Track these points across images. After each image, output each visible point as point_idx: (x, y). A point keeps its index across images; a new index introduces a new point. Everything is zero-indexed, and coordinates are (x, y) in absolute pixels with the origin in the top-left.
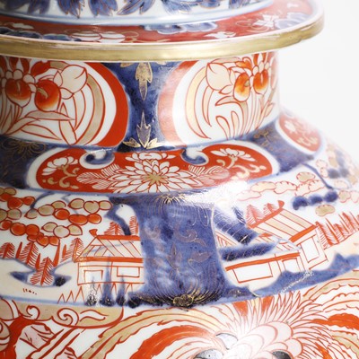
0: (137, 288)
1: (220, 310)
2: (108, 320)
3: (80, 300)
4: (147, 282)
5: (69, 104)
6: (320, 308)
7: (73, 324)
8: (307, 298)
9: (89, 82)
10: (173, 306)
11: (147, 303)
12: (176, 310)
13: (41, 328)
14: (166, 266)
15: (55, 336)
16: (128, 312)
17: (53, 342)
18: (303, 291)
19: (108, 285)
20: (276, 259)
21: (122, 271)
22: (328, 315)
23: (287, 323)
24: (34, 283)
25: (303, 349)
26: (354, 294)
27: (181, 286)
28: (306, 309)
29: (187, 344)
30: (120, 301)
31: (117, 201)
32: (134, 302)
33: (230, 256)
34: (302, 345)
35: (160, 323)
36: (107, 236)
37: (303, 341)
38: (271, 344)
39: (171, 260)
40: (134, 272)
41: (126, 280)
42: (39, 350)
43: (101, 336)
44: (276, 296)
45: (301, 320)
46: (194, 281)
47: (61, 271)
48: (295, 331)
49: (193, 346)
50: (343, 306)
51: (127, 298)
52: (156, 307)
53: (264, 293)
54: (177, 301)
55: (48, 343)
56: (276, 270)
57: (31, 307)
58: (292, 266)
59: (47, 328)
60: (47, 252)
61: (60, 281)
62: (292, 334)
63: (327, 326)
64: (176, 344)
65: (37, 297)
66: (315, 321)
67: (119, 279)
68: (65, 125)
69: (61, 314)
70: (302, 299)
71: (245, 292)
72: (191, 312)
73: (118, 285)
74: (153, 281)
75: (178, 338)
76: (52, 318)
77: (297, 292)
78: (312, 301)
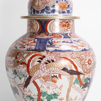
0: (33, 49)
1: (44, 53)
2: (29, 53)
3: (26, 50)
5: (34, 26)
6: (61, 55)
7: (24, 53)
9: (36, 23)
11: (34, 51)
12: (37, 52)
13: (21, 54)
14: (38, 46)
16: (31, 52)
18: (58, 52)
19: (30, 48)
20: (55, 47)
21: (32, 47)
22: (62, 57)
23: (54, 56)
24: (21, 48)
26: (68, 55)
27: (39, 49)
30: (31, 50)
31: (35, 39)
33: (48, 46)
34: (56, 60)
35: (35, 53)
36: (32, 42)
38: (51, 59)
39: (39, 46)
40: (34, 47)
42: (20, 56)
44: (53, 52)
45: (57, 56)
46: (41, 48)
47: (25, 46)
49: (39, 57)
53: (51, 51)
56: (54, 49)
57: (20, 51)
58: (57, 49)
60: (24, 44)
61: (24, 48)
62: (55, 58)
64: (37, 56)
66: (59, 57)
68: (33, 30)
71: (48, 51)
74: (36, 48)
78: (59, 54)
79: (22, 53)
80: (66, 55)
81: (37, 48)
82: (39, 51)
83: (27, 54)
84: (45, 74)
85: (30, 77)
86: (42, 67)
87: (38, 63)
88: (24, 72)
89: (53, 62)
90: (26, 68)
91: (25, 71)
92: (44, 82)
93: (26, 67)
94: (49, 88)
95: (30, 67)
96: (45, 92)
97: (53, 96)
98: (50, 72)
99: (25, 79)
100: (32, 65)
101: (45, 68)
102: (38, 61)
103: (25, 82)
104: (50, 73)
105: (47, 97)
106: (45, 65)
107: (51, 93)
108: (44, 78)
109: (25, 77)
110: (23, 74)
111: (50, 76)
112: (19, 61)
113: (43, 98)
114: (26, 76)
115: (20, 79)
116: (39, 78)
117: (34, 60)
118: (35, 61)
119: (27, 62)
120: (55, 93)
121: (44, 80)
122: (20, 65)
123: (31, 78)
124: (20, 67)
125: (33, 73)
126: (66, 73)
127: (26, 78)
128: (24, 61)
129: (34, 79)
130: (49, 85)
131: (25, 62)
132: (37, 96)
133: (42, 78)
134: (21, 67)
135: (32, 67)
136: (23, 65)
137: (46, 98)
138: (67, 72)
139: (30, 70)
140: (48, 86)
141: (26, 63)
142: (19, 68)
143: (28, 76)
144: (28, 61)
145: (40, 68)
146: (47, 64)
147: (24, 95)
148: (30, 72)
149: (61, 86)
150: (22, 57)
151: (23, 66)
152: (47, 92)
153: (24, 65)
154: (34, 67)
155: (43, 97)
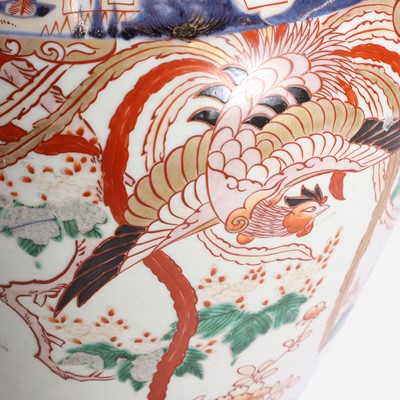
0: (131, 17)
1: (227, 41)
2: (99, 54)
3: (67, 31)
4: (143, 10)
6: (342, 38)
7: (59, 59)
8: (327, 26)
10: (173, 37)
11: (143, 33)
12: (176, 42)
13: (23, 65)
15: (39, 74)
16: (122, 44)
17: (37, 80)
18: (322, 18)
19: (98, 14)
22: (351, 46)
23: (304, 55)
24: (12, 13)
25: (322, 85)
26: (381, 21)
27: (182, 14)
28: (326, 39)
29: (190, 80)
30: (113, 32)
32: (128, 33)
34: (322, 79)
35: (159, 57)
37: (323, 75)
38: (285, 79)
41: (119, 8)
42: (21, 89)
43: (91, 72)
44: (291, 25)
45: (320, 51)
46: (196, 8)
48: (313, 64)
49: (197, 81)
50: (369, 35)
51: (120, 28)
52: (153, 39)
53: (277, 21)
54: (178, 31)
55: (31, 81)
57: (10, 41)
59: (30, 65)
61: (43, 10)
62: (310, 67)
63: (350, 58)
64: (177, 80)
65: (17, 29)
66: (337, 52)
67: (110, 7)
69: (45, 48)
70: (321, 27)
71: (256, 20)
72: (193, 44)
73: (109, 14)
74: (150, 9)
75: (180, 73)
76: (35, 53)
77: (315, 19)
78: (333, 30)
79: (38, 64)
80: (367, 26)
81: (165, 10)
82: (192, 35)
83: (90, 66)
84: (243, 195)
85: (127, 236)
86: (232, 150)
87: (200, 127)
88: (76, 204)
89: (305, 104)
90: (98, 175)
91: (87, 194)
92: (232, 250)
93: (98, 166)
94: (259, 278)
95: (135, 167)
96: (226, 307)
97: (272, 316)
98: (281, 173)
99: (78, 249)
100: (148, 148)
101: (252, 157)
102: (194, 118)
103: (74, 269)
104: (278, 185)
105: (235, 330)
106: (248, 136)
107: (266, 303)
108: (233, 224)
109: (80, 238)
110: (62, 218)
111: (282, 203)
112: (26, 123)
113: (206, 342)
114: (94, 232)
115: (34, 249)
116: (203, 228)
117: (160, 113)
118: (171, 115)
119: (102, 135)
120: (287, 293)
121: (232, 238)
122: (38, 160)
123: (137, 237)
124: (38, 170)
125: (157, 203)
126: (373, 149)
127: (93, 244)
128: (73, 128)
129: (157, 242)
130: (265, 259)
131: (81, 132)
132: (166, 337)
133: (219, 229)
134: (47, 170)
135: (150, 164)
136: (71, 160)
137: (228, 339)
138: (378, 144)
139: (130, 190)
140: (256, 268)
141: (94, 141)
142: (28, 180)
143: (109, 229)
144: (113, 125)
145: (216, 161)
146: (267, 128)
147: (50, 342)
148: (126, 198)
149: (333, 241)
150: (49, 97)
151: (70, 166)
152: (240, 300)
153: (77, 156)
154: (164, 161)
155: (207, 336)
